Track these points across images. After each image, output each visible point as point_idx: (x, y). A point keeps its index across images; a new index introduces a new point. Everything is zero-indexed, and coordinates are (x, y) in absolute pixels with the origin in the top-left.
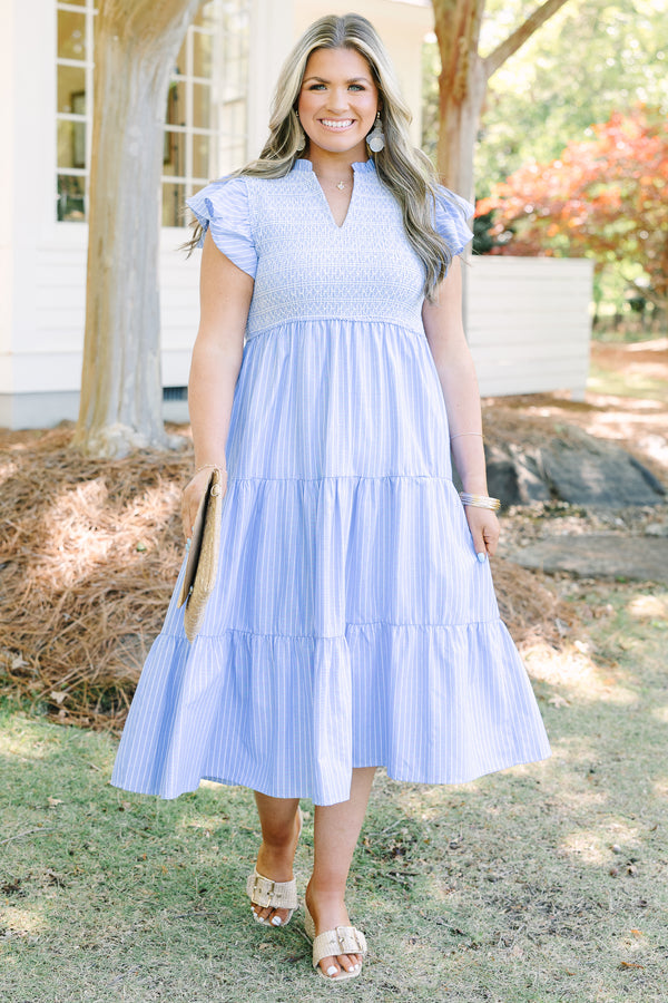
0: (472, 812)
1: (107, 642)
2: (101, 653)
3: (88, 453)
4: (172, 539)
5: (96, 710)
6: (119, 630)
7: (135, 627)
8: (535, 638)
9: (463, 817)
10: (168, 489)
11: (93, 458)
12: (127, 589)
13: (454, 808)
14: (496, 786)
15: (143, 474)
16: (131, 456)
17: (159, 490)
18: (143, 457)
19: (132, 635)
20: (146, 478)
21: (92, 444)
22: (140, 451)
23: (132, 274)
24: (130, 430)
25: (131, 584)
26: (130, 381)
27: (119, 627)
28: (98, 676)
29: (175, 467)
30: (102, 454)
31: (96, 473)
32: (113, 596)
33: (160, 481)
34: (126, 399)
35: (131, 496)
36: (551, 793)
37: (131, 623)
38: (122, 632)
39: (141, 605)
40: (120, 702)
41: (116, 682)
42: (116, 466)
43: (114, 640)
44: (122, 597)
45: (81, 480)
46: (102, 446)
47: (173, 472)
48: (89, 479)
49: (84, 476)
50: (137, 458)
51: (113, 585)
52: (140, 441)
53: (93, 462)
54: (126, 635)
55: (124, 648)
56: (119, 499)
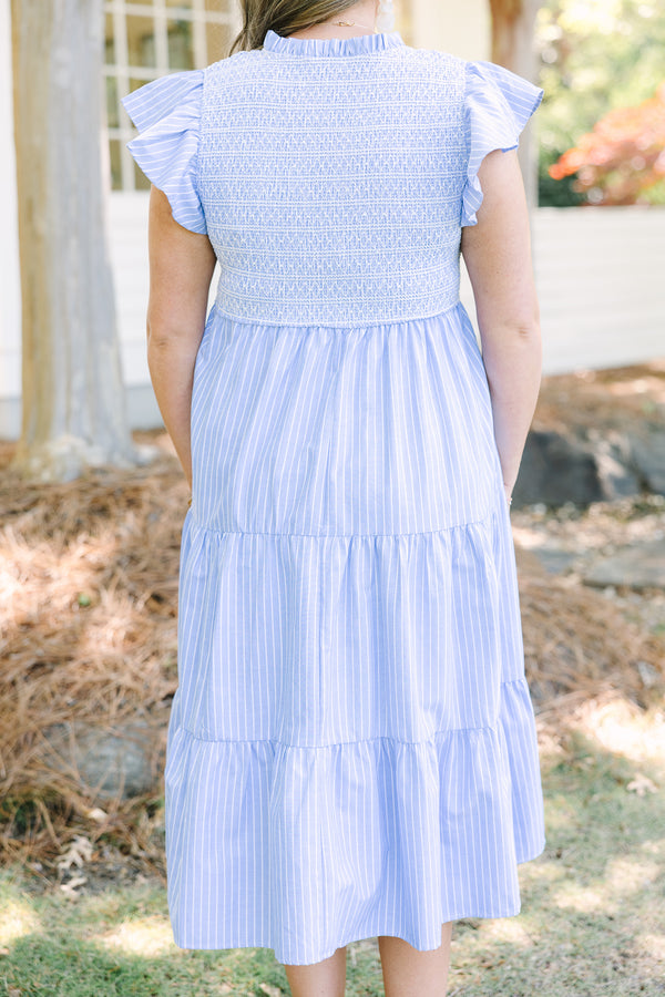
0: (514, 974)
1: (26, 739)
2: (18, 750)
3: (30, 476)
4: (125, 587)
5: (8, 833)
6: (42, 719)
7: (63, 714)
8: (611, 693)
9: (500, 985)
10: (124, 518)
11: (34, 482)
12: (56, 661)
13: (489, 968)
14: (551, 929)
15: (95, 500)
16: (81, 478)
17: (113, 520)
18: (98, 478)
19: (61, 725)
20: (98, 506)
21: (35, 463)
22: (94, 471)
23: (73, 242)
24: (80, 443)
25: (63, 654)
26: (79, 380)
27: (43, 714)
28: (12, 786)
29: (136, 490)
30: (46, 477)
31: (35, 503)
32: (39, 670)
33: (114, 510)
34: (75, 404)
35: (75, 532)
36: (629, 935)
37: (58, 708)
38: (46, 722)
39: (73, 683)
40: (39, 820)
41: (36, 792)
42: (62, 491)
43: (35, 735)
44: (51, 671)
45: (14, 513)
46: (45, 466)
47: (131, 495)
48: (26, 510)
49: (18, 506)
50: (88, 481)
51: (39, 657)
52: (96, 458)
53: (33, 488)
54: (51, 726)
55: (47, 744)
56: (59, 536)
